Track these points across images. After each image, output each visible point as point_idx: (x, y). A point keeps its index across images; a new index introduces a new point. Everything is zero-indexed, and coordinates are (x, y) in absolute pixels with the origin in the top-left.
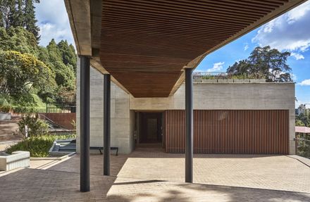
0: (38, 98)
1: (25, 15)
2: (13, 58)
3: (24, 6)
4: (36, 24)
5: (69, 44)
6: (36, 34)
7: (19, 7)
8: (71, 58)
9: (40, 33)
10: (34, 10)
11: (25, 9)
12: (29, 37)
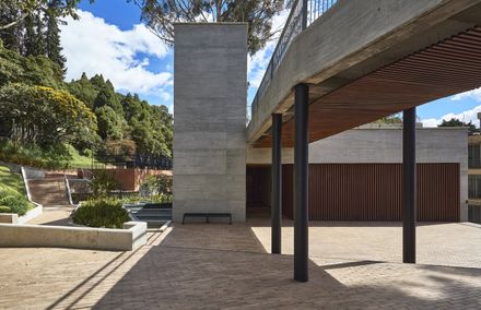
0: (73, 149)
1: (47, 40)
2: (42, 95)
3: (46, 29)
4: (62, 53)
5: (105, 80)
6: (62, 65)
7: (38, 30)
8: (108, 97)
9: (66, 65)
10: (59, 34)
11: (47, 33)
12: (54, 70)
